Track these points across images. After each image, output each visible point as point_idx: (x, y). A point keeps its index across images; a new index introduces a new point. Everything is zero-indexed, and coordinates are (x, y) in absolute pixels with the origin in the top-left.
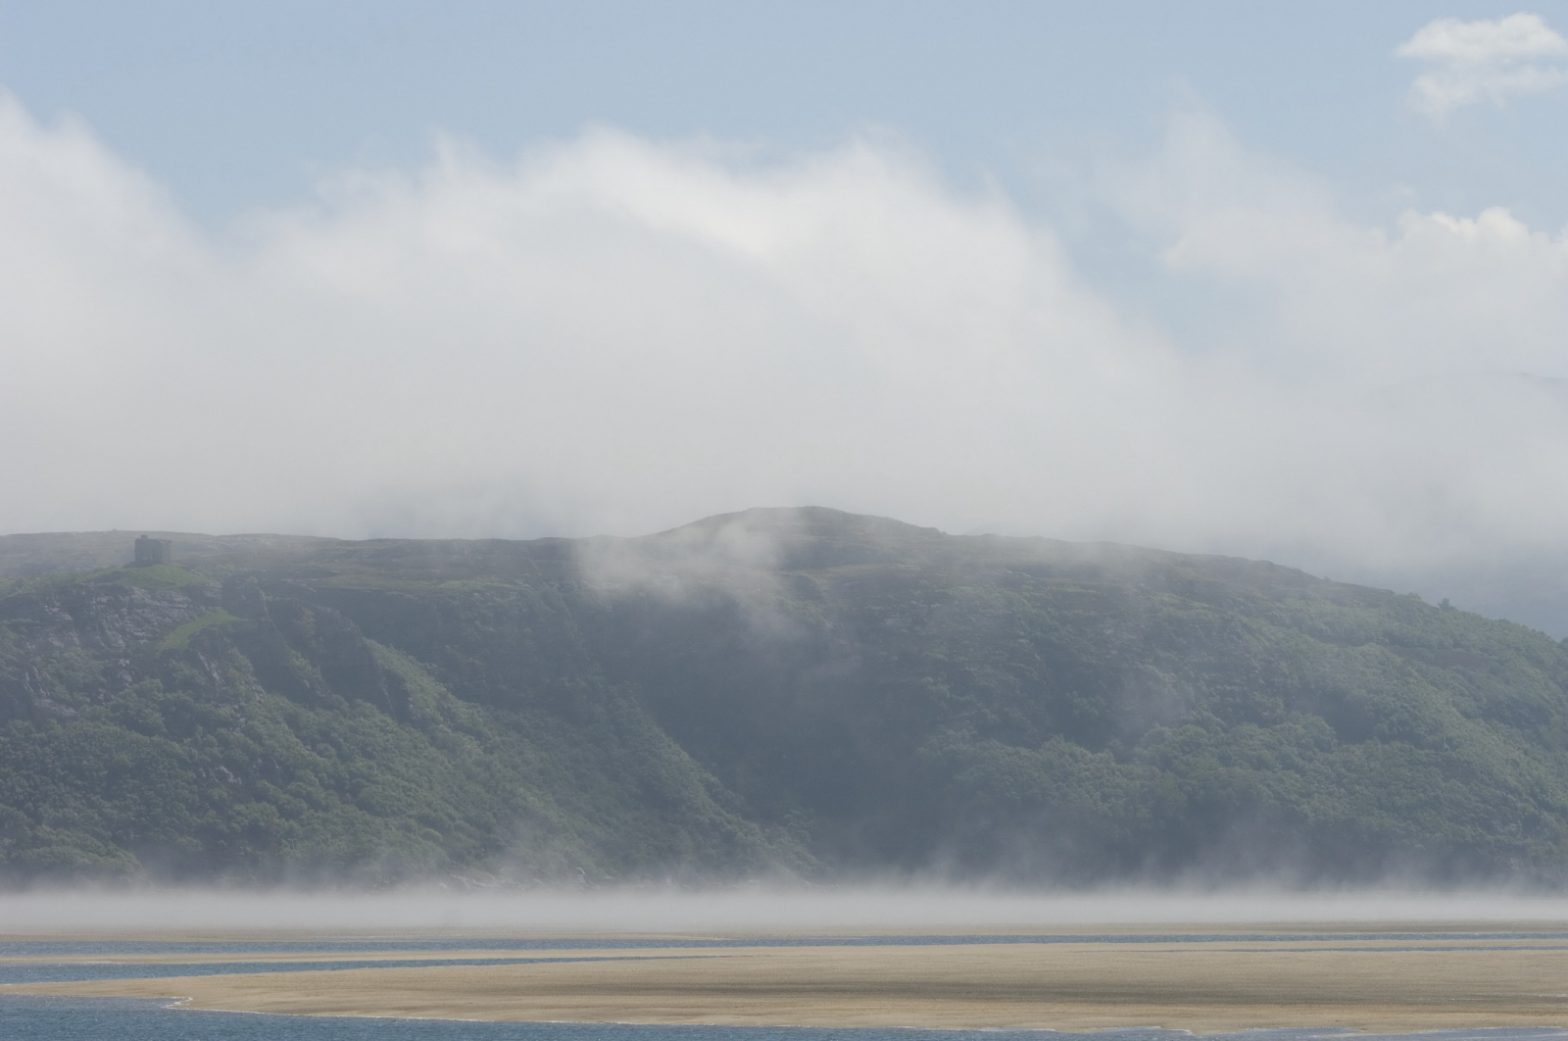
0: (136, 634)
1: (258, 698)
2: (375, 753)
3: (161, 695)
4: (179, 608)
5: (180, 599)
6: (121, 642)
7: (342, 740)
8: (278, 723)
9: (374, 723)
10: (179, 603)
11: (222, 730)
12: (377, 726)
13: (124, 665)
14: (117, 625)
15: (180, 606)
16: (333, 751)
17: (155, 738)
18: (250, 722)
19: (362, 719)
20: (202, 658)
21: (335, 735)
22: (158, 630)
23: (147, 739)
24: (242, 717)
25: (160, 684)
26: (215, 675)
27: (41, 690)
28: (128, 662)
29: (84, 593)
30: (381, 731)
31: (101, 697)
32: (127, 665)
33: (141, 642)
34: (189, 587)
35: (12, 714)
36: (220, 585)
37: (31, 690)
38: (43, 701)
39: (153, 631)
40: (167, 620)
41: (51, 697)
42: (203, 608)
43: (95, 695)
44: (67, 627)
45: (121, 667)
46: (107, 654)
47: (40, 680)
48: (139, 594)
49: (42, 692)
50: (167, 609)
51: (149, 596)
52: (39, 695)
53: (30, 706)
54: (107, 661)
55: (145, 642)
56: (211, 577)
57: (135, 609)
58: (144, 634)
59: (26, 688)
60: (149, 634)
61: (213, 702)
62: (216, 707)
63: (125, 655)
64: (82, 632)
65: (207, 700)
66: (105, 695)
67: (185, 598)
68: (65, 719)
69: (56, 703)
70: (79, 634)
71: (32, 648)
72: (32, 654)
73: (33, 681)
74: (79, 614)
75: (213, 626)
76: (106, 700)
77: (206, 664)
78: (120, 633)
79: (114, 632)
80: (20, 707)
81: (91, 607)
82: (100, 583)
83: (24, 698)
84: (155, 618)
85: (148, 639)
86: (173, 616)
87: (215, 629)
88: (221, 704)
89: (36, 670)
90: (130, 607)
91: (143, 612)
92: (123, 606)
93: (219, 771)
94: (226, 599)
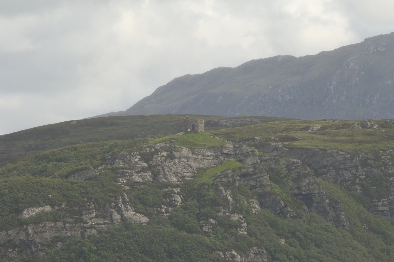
0: (183, 174)
1: (254, 212)
2: (322, 244)
3: (197, 209)
4: (208, 159)
5: (209, 153)
6: (174, 178)
7: (302, 237)
8: (265, 226)
9: (321, 226)
10: (208, 156)
11: (233, 230)
12: (323, 228)
13: (176, 192)
14: (172, 169)
15: (209, 158)
16: (297, 243)
17: (194, 235)
18: (249, 226)
19: (314, 224)
20: (222, 188)
21: (298, 233)
22: (196, 171)
23: (189, 235)
24: (244, 222)
25: (197, 204)
26: (229, 198)
27: (129, 206)
28: (179, 190)
29: (153, 150)
30: (326, 231)
31: (163, 210)
32: (178, 192)
33: (187, 179)
34: (214, 147)
35: (112, 220)
36: (232, 147)
37: (123, 207)
38: (130, 213)
39: (194, 172)
40: (201, 166)
41: (134, 211)
42: (222, 159)
43: (159, 209)
44: (144, 170)
45: (175, 193)
46: (167, 186)
47: (128, 200)
48: (185, 151)
49: (129, 208)
50: (201, 160)
51: (191, 152)
52: (127, 210)
53: (122, 216)
54: (167, 190)
55: (189, 178)
56: (226, 141)
57: (183, 160)
58: (188, 174)
59: (120, 205)
60: (191, 174)
61: (228, 214)
62: (229, 217)
63: (177, 186)
64: (152, 173)
65: (224, 213)
66: (166, 209)
67: (212, 153)
68: (142, 223)
69: (137, 214)
70: (151, 174)
71: (124, 183)
72: (123, 186)
73: (124, 202)
74: (151, 162)
75: (228, 170)
76: (166, 213)
77: (224, 192)
78: (174, 173)
79: (170, 173)
80: (117, 216)
81: (157, 159)
82: (163, 144)
83: (119, 211)
84: (195, 165)
85: (191, 177)
86: (205, 164)
87: (229, 171)
88: (232, 215)
89: (126, 195)
90: (180, 158)
91: (187, 162)
92: (176, 158)
93: (232, 253)
94: (236, 154)
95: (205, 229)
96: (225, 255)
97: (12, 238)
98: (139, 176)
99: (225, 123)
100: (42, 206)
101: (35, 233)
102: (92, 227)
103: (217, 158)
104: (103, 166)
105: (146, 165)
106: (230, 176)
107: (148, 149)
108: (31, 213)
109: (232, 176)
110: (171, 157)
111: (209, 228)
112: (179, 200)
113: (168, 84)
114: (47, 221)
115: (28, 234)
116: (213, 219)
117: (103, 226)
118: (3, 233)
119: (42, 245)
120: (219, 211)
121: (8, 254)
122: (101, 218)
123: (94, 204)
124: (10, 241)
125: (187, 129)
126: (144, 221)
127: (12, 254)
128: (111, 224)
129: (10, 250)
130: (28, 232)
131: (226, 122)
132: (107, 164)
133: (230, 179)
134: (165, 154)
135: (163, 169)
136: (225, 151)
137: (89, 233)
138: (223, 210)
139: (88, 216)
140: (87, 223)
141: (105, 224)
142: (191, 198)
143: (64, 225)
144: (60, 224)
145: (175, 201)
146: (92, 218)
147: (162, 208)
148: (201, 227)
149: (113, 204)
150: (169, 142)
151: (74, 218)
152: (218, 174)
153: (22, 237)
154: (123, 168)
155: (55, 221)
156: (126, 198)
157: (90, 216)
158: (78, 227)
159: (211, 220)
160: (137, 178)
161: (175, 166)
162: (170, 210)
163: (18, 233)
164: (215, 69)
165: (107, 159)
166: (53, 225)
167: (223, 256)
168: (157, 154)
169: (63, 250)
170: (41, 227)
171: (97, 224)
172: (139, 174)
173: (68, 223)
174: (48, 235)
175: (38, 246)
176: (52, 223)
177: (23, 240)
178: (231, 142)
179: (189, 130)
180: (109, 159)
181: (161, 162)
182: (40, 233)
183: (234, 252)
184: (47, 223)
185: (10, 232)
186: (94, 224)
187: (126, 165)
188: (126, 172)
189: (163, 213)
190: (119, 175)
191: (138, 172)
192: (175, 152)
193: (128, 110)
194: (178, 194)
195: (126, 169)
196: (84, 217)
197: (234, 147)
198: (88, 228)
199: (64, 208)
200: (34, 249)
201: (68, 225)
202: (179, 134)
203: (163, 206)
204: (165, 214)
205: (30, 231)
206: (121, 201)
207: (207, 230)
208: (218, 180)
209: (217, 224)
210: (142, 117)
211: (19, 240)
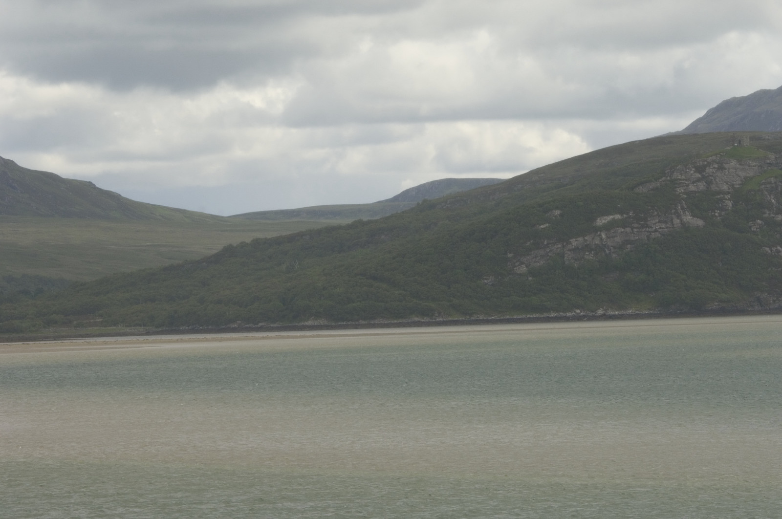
0: (733, 182)
3: (746, 212)
4: (753, 169)
5: (754, 164)
6: (725, 187)
10: (754, 166)
14: (723, 178)
15: (754, 168)
17: (744, 234)
20: (766, 193)
22: (744, 180)
23: (739, 234)
25: (746, 207)
26: (773, 201)
28: (729, 197)
29: (706, 163)
31: (717, 214)
33: (735, 186)
34: (758, 158)
35: (673, 225)
36: (774, 157)
37: (682, 213)
38: (688, 218)
39: (742, 181)
40: (748, 175)
41: (692, 216)
42: (766, 168)
43: (713, 214)
44: (698, 180)
45: (726, 199)
46: (719, 193)
47: (685, 207)
48: (733, 163)
49: (687, 213)
50: (747, 170)
51: (738, 163)
52: (686, 215)
53: (681, 220)
54: (719, 197)
55: (738, 186)
56: (769, 153)
57: (731, 170)
58: (737, 183)
59: (679, 211)
60: (740, 182)
61: (772, 215)
62: (774, 217)
63: (728, 193)
64: (706, 183)
65: (769, 214)
66: (719, 213)
67: (757, 163)
68: (699, 226)
69: (695, 219)
70: (704, 184)
71: (681, 192)
72: (681, 195)
73: (682, 208)
74: (704, 174)
75: (771, 177)
76: (719, 216)
77: (768, 196)
78: (725, 182)
79: (721, 182)
80: (677, 221)
81: (709, 170)
82: (714, 158)
83: (679, 216)
84: (742, 174)
85: (740, 185)
86: (751, 174)
87: (772, 179)
88: (777, 216)
89: (684, 202)
90: (729, 169)
91: (736, 172)
92: (725, 169)
93: (777, 249)
94: (777, 163)
95: (754, 229)
96: (771, 250)
97: (588, 243)
98: (694, 186)
99: (767, 137)
100: (612, 215)
101: (608, 238)
102: (656, 231)
103: (761, 167)
104: (664, 178)
105: (700, 176)
106: (773, 182)
107: (701, 162)
108: (604, 221)
109: (775, 183)
110: (721, 168)
111: (756, 228)
112: (730, 204)
113: (718, 106)
114: (618, 227)
115: (601, 239)
116: (760, 220)
117: (666, 230)
118: (580, 239)
119: (614, 247)
120: (765, 213)
121: (585, 256)
122: (663, 223)
123: (657, 211)
124: (586, 246)
125: (734, 144)
126: (700, 224)
127: (589, 256)
128: (672, 228)
129: (587, 253)
130: (602, 237)
131: (769, 136)
132: (667, 177)
133: (773, 185)
134: (716, 166)
135: (715, 179)
136: (768, 161)
137: (653, 236)
138: (768, 212)
139: (652, 221)
140: (652, 228)
141: (667, 228)
142: (740, 202)
143: (632, 230)
144: (628, 230)
145: (726, 206)
146: (656, 223)
147: (715, 212)
148: (750, 227)
149: (673, 211)
150: (719, 156)
151: (640, 224)
152: (764, 181)
153: (597, 242)
154: (680, 180)
155: (624, 226)
156: (684, 205)
157: (654, 222)
158: (645, 231)
159: (759, 221)
160: (692, 188)
161: (725, 176)
162: (722, 214)
163: (593, 239)
164: (757, 92)
165: (666, 172)
166: (623, 230)
167: (770, 252)
168: (709, 166)
169: (632, 251)
170: (613, 233)
171: (661, 228)
172: (695, 184)
173: (635, 228)
174: (618, 239)
175: (611, 249)
176: (621, 229)
177: (597, 244)
178: (773, 154)
179: (736, 145)
180: (668, 172)
181: (713, 173)
182: (612, 237)
183: (779, 248)
184: (618, 229)
185: (586, 238)
186: (658, 229)
187: (683, 177)
188: (684, 183)
189: (716, 217)
190: (677, 186)
191: (693, 183)
192: (725, 163)
193: (683, 130)
194: (729, 200)
195: (684, 180)
196: (648, 223)
197: (776, 158)
198: (653, 232)
199: (630, 216)
200: (607, 252)
201: (635, 230)
202: (728, 148)
203: (716, 211)
204: (718, 218)
205: (604, 236)
206: (680, 208)
207: (755, 230)
208: (763, 186)
209: (763, 224)
210: (695, 135)
211: (595, 244)
